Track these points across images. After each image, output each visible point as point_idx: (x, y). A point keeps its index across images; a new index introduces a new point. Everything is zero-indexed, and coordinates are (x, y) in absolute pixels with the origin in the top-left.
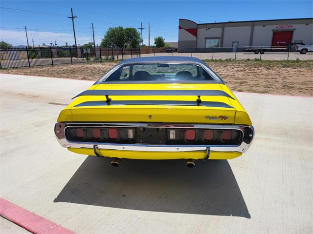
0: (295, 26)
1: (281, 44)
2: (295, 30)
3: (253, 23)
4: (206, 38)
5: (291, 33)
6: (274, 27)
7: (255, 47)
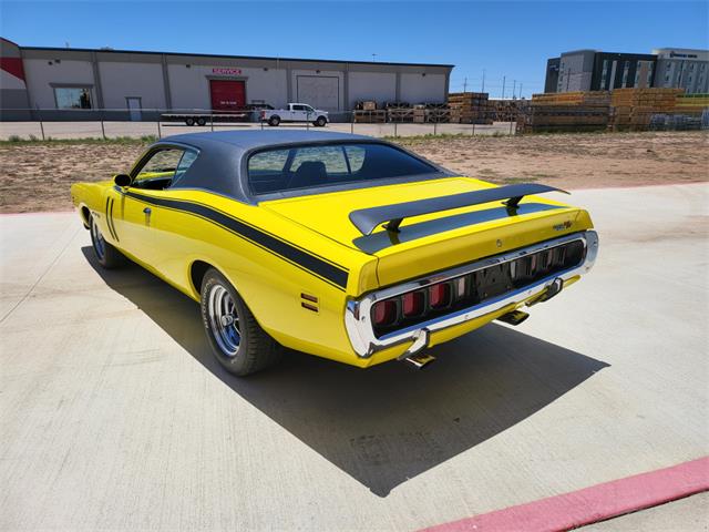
0: (246, 72)
1: (230, 107)
2: (247, 78)
3: (164, 58)
4: (55, 86)
5: (241, 84)
6: (208, 70)
7: (178, 110)
